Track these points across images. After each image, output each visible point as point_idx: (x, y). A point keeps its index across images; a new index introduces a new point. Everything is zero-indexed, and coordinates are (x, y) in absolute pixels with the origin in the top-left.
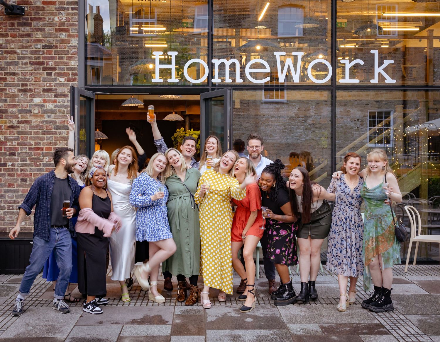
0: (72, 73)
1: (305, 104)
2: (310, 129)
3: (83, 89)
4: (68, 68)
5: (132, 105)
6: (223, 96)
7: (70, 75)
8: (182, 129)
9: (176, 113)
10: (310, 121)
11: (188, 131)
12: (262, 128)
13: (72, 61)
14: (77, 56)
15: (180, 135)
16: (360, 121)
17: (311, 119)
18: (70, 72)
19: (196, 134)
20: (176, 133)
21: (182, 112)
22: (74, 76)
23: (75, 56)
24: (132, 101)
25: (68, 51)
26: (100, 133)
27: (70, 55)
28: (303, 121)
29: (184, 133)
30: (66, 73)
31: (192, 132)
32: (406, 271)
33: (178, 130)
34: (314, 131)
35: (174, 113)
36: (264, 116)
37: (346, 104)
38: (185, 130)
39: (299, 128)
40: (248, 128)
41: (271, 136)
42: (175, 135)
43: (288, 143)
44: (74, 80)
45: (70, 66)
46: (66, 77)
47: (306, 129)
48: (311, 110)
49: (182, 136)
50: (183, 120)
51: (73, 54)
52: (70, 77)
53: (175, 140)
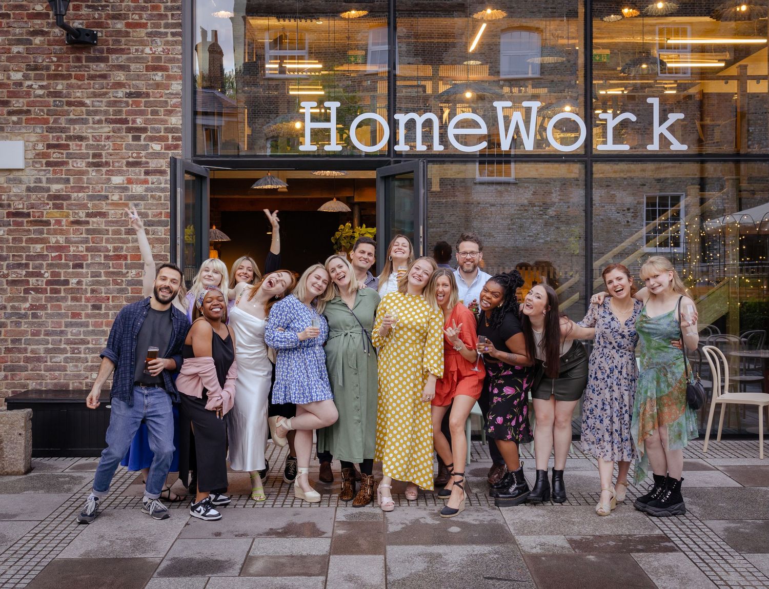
0: (173, 137)
1: (544, 185)
2: (552, 225)
3: (190, 161)
4: (166, 129)
5: (269, 187)
6: (413, 172)
7: (170, 139)
8: (348, 224)
9: (338, 199)
10: (551, 212)
11: (357, 228)
12: (475, 224)
13: (172, 118)
14: (180, 109)
15: (344, 235)
16: (632, 210)
17: (553, 209)
18: (170, 135)
19: (370, 233)
20: (338, 231)
21: (348, 198)
22: (176, 141)
23: (177, 109)
24: (269, 180)
25: (166, 102)
26: (218, 231)
27: (169, 108)
28: (541, 212)
29: (351, 231)
30: (163, 136)
31: (364, 229)
32: (705, 450)
33: (341, 227)
34: (558, 228)
35: (335, 199)
36: (479, 203)
37: (609, 184)
38: (353, 227)
39: (534, 223)
40: (454, 223)
41: (490, 235)
42: (338, 234)
43: (517, 247)
44: (176, 147)
45: (170, 126)
46: (163, 143)
47: (546, 224)
48: (554, 195)
49: (347, 236)
50: (349, 210)
51: (175, 106)
52: (170, 142)
53: (336, 243)
